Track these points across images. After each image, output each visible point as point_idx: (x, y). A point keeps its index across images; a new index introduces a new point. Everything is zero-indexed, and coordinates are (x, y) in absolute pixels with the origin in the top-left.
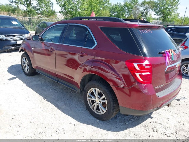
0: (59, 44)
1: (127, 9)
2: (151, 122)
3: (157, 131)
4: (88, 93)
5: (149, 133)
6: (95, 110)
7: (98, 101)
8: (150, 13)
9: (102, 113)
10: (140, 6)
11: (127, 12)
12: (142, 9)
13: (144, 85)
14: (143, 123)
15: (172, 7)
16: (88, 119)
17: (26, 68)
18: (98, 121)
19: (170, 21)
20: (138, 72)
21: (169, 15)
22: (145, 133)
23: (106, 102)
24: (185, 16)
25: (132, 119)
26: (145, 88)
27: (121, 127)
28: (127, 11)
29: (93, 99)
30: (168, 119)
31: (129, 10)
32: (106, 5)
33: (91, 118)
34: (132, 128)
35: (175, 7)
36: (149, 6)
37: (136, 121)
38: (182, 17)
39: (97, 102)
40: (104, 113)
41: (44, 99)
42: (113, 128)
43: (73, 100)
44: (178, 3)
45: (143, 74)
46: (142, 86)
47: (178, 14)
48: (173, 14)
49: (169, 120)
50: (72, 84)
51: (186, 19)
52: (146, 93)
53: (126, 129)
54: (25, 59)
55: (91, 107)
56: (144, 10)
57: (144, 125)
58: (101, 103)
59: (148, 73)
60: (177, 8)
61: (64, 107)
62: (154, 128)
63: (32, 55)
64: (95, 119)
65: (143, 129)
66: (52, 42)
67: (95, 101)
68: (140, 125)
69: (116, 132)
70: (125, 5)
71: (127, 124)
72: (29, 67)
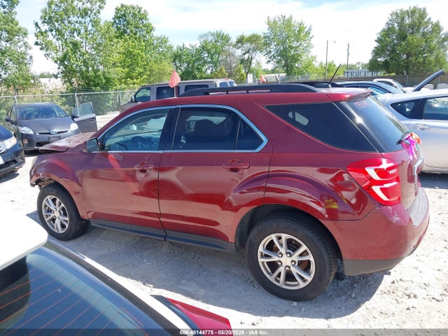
0: (162, 152)
1: (206, 55)
2: (393, 282)
3: (415, 297)
4: (261, 249)
5: (404, 304)
6: (281, 283)
7: (286, 261)
8: (258, 60)
9: (302, 285)
10: (234, 46)
11: (210, 62)
12: (239, 52)
13: (390, 208)
14: (381, 287)
15: (301, 44)
16: (272, 305)
17: (58, 222)
18: (295, 304)
19: (301, 73)
20: (377, 183)
21: (296, 60)
22: (397, 305)
23: (312, 259)
24: (328, 61)
25: (356, 285)
26: (393, 214)
27: (346, 304)
28: (208, 60)
29: (275, 258)
30: (416, 268)
31: (212, 58)
32: (161, 50)
33: (276, 301)
34: (367, 302)
35: (306, 45)
36: (253, 46)
37: (365, 286)
38: (321, 64)
39: (284, 265)
40: (307, 283)
41: (144, 284)
42: (332, 310)
43: (212, 274)
44: (310, 36)
45: (386, 186)
46: (388, 210)
47: (314, 58)
48: (304, 58)
49: (420, 269)
50: (207, 236)
51: (330, 65)
52: (397, 222)
53: (357, 306)
54: (54, 200)
55: (272, 278)
56: (244, 54)
57: (384, 290)
58: (296, 264)
59: (394, 183)
60: (309, 46)
61: (202, 292)
62: (408, 292)
63: (77, 187)
64: (286, 302)
65: (389, 298)
66: (127, 150)
67: (280, 264)
68: (378, 292)
69: (344, 318)
70: (203, 48)
71: (353, 295)
72: (67, 219)
